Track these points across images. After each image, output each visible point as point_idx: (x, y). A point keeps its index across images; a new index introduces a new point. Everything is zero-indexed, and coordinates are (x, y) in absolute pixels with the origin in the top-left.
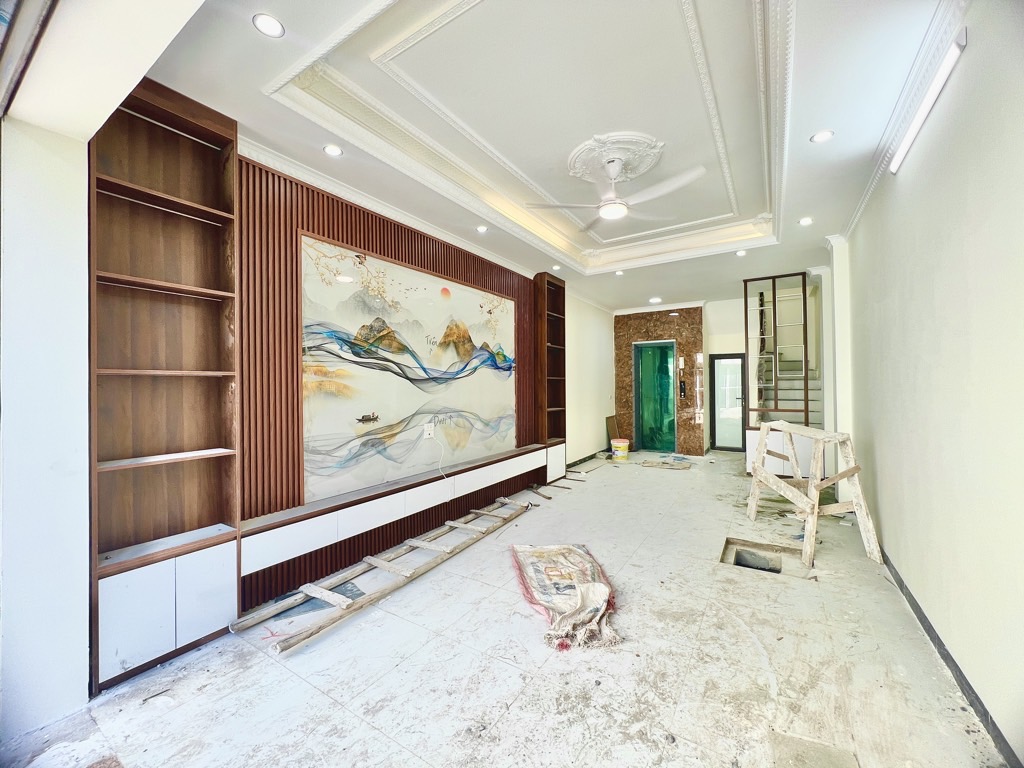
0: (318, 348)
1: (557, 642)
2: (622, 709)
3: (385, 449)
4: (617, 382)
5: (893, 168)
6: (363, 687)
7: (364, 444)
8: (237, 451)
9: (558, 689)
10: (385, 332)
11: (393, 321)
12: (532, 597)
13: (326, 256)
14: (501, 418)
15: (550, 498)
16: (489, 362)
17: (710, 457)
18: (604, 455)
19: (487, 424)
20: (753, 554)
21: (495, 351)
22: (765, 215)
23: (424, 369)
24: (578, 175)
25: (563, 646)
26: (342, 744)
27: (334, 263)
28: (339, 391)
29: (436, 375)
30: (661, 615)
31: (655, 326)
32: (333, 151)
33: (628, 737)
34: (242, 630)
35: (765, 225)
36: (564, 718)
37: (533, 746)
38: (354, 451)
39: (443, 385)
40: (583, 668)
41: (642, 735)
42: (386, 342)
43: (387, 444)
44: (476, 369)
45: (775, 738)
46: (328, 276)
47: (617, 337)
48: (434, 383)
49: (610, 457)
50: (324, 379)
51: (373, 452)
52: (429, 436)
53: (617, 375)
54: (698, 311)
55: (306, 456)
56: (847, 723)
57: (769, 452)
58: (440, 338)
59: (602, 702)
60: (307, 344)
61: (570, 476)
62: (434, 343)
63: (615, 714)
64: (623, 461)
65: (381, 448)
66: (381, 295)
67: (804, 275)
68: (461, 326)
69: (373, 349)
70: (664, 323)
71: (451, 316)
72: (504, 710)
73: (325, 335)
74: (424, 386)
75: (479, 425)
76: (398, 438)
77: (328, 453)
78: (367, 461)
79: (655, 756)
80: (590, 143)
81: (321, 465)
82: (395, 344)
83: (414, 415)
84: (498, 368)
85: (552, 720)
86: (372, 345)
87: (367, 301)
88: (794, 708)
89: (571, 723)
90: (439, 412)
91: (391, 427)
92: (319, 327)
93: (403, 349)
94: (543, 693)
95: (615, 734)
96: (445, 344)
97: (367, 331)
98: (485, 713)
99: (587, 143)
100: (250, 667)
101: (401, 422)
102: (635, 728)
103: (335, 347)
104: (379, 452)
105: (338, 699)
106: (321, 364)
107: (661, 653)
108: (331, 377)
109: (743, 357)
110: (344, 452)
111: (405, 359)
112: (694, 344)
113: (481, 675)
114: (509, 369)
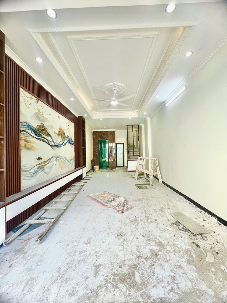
0: (25, 131)
1: (121, 212)
2: (144, 219)
3: (44, 169)
4: (93, 150)
5: (167, 105)
6: (78, 240)
7: (38, 168)
8: (5, 170)
9: (129, 220)
10: (44, 128)
11: (46, 125)
12: (105, 205)
13: (27, 97)
14: (71, 159)
15: (87, 182)
16: (69, 142)
17: (117, 169)
18: (92, 171)
19: (68, 161)
20: (140, 186)
21: (70, 138)
22: (137, 110)
23: (54, 142)
24: (104, 91)
25: (122, 212)
26: (88, 253)
27: (29, 100)
28: (31, 148)
29: (57, 144)
30: (135, 201)
31: (104, 135)
32: (39, 60)
33: (149, 223)
34: (8, 244)
35: (136, 113)
36: (135, 225)
37: (134, 232)
38: (36, 170)
39: (58, 148)
40: (130, 215)
41: (151, 222)
42: (44, 131)
43: (45, 168)
44: (66, 143)
45: (170, 214)
46: (28, 104)
47: (93, 137)
48: (56, 147)
49: (94, 171)
50: (27, 143)
51: (41, 171)
52: (55, 165)
53: (93, 148)
54: (114, 132)
55: (22, 173)
56: (177, 208)
57: (140, 164)
58: (57, 133)
59: (139, 219)
60: (22, 129)
61: (87, 176)
62: (56, 134)
63: (144, 220)
64: (98, 171)
65: (43, 169)
66: (42, 115)
67: (138, 125)
68: (62, 129)
69: (41, 134)
70: (106, 134)
71: (60, 125)
72: (121, 229)
73: (27, 127)
74: (54, 148)
75: (67, 162)
76: (48, 165)
77: (28, 171)
78: (39, 174)
79: (156, 224)
80: (112, 84)
81: (26, 176)
82: (46, 133)
83: (51, 158)
84: (70, 144)
85: (133, 226)
86: (40, 132)
87: (39, 116)
88: (169, 208)
89: (137, 225)
90: (58, 157)
91: (46, 162)
92: (24, 123)
93: (48, 135)
94: (126, 222)
95: (146, 223)
96: (59, 135)
97: (39, 127)
98: (118, 231)
99: (111, 83)
100: (27, 252)
101: (48, 160)
102: (149, 221)
103: (30, 131)
104: (42, 171)
105: (74, 245)
106: (26, 137)
107: (142, 207)
108: (29, 143)
109: (123, 144)
110: (32, 171)
111: (49, 138)
112: (113, 140)
113: (109, 224)
114: (73, 144)
